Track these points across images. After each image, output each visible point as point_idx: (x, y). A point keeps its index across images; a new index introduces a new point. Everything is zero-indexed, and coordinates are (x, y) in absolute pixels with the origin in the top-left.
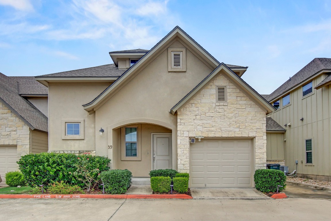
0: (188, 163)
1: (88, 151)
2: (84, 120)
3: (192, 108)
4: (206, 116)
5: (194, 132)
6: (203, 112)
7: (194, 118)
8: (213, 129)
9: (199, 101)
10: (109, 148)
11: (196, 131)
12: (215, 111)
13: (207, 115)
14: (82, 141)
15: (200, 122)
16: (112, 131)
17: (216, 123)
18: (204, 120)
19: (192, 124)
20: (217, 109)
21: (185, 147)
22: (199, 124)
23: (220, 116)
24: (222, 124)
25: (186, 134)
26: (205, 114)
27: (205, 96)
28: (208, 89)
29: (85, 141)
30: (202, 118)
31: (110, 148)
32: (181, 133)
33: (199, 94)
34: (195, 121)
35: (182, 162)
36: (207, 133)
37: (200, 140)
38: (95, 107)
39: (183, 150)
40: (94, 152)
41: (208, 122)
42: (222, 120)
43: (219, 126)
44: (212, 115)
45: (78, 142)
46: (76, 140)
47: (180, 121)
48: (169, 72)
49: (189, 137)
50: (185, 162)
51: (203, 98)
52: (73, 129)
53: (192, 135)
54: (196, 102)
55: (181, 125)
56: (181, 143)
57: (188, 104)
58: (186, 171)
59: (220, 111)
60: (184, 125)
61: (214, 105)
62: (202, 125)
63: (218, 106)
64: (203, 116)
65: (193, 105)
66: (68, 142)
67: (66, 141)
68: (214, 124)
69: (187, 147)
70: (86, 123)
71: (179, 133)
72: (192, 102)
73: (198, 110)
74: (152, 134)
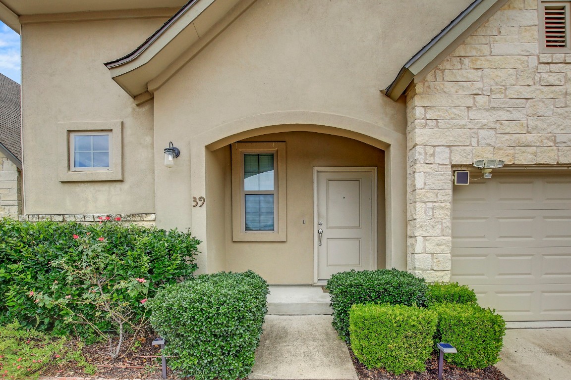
0: (448, 250)
1: (134, 215)
2: (122, 123)
3: (463, 71)
4: (506, 96)
5: (470, 148)
6: (497, 84)
7: (470, 103)
8: (529, 138)
9: (486, 50)
10: (194, 203)
11: (474, 144)
12: (537, 79)
13: (511, 93)
14: (118, 185)
15: (487, 117)
16: (203, 150)
17: (539, 119)
18: (502, 109)
19: (463, 122)
20: (544, 75)
21: (440, 198)
22: (484, 122)
23: (552, 96)
24: (560, 123)
25: (443, 156)
26: (506, 89)
27: (503, 31)
28: (514, 8)
29: (125, 186)
30: (493, 105)
31: (200, 203)
32: (426, 154)
33: (485, 26)
34: (473, 114)
35: (430, 247)
36: (512, 152)
37: (487, 175)
38: (152, 80)
39: (433, 209)
40: (152, 217)
41: (514, 118)
42: (560, 111)
43: (549, 130)
44: (526, 92)
45: (105, 187)
46: (99, 184)
47: (423, 112)
49: (453, 166)
50: (438, 245)
51: (497, 38)
52: (92, 151)
53: (461, 158)
54: (474, 53)
55: (425, 126)
56: (425, 184)
57: (448, 58)
58: (442, 274)
59: (552, 79)
60: (437, 126)
61: (533, 62)
62: (493, 125)
63: (547, 66)
64: (498, 96)
65: (466, 61)
66: (78, 189)
67: (73, 186)
68: (532, 124)
69: (446, 198)
70: (128, 132)
71: (420, 154)
72: (461, 51)
73: (482, 77)
74: (316, 169)
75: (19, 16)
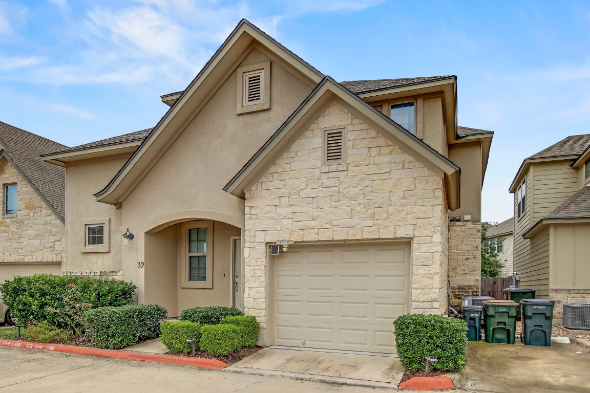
0: (263, 296)
1: (112, 272)
2: (110, 219)
3: (273, 183)
4: (299, 197)
5: (276, 232)
6: (293, 189)
7: (277, 202)
8: (313, 223)
9: (288, 167)
10: (139, 266)
11: (279, 229)
12: (320, 183)
13: (303, 194)
14: (107, 255)
15: (288, 211)
16: (143, 235)
17: (321, 211)
18: (296, 205)
19: (272, 215)
20: (324, 181)
21: (259, 263)
22: (285, 215)
23: (329, 194)
24: (335, 213)
25: (262, 238)
26: (299, 192)
27: (299, 154)
28: (306, 138)
29: (111, 255)
30: (291, 203)
31: (142, 265)
32: (250, 236)
33: (289, 152)
34: (279, 210)
35: (253, 294)
36: (301, 233)
37: (285, 249)
38: (121, 196)
39: (254, 270)
40: (120, 273)
41: (304, 211)
42: (335, 204)
43: (328, 218)
44: (312, 193)
45: (101, 256)
46: (99, 254)
47: (249, 211)
48: (239, 115)
49: (267, 243)
50: (257, 293)
51: (295, 159)
52: (96, 236)
53: (272, 238)
54: (281, 170)
55: (251, 218)
56: (250, 255)
57: (265, 175)
58: (260, 311)
59: (329, 183)
60: (257, 218)
61: (317, 172)
62: (291, 216)
63: (327, 174)
64: (294, 197)
65: (275, 176)
66: (90, 257)
67: (88, 254)
68: (316, 213)
69: (262, 263)
70: (113, 224)
71: (247, 236)
72: (272, 169)
73: (284, 185)
74: (232, 238)
75: (64, 162)
